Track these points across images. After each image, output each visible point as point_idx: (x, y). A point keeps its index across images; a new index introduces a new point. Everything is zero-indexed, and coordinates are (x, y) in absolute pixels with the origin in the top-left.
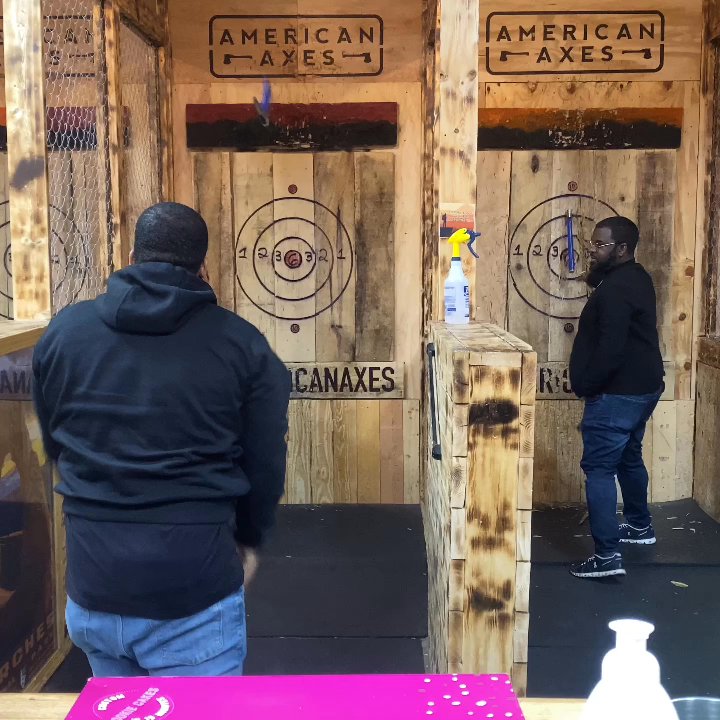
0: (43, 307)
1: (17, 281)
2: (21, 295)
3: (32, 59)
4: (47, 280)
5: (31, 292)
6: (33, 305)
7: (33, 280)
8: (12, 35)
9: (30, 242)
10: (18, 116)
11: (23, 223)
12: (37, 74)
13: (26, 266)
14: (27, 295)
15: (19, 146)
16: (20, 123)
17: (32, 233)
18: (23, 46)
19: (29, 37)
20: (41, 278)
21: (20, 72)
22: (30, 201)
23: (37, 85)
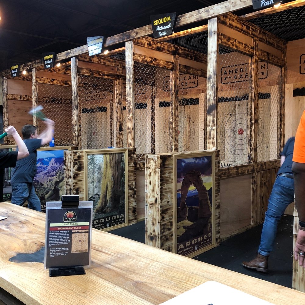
0: (214, 146)
1: (208, 139)
2: (209, 143)
3: (214, 77)
4: (215, 139)
5: (211, 142)
6: (211, 146)
7: (212, 139)
8: (209, 71)
9: (211, 128)
10: (210, 93)
11: (210, 123)
12: (215, 82)
13: (210, 135)
14: (210, 143)
15: (210, 101)
16: (210, 95)
17: (212, 126)
18: (212, 74)
19: (213, 71)
20: (213, 138)
21: (211, 81)
22: (212, 117)
23: (215, 85)
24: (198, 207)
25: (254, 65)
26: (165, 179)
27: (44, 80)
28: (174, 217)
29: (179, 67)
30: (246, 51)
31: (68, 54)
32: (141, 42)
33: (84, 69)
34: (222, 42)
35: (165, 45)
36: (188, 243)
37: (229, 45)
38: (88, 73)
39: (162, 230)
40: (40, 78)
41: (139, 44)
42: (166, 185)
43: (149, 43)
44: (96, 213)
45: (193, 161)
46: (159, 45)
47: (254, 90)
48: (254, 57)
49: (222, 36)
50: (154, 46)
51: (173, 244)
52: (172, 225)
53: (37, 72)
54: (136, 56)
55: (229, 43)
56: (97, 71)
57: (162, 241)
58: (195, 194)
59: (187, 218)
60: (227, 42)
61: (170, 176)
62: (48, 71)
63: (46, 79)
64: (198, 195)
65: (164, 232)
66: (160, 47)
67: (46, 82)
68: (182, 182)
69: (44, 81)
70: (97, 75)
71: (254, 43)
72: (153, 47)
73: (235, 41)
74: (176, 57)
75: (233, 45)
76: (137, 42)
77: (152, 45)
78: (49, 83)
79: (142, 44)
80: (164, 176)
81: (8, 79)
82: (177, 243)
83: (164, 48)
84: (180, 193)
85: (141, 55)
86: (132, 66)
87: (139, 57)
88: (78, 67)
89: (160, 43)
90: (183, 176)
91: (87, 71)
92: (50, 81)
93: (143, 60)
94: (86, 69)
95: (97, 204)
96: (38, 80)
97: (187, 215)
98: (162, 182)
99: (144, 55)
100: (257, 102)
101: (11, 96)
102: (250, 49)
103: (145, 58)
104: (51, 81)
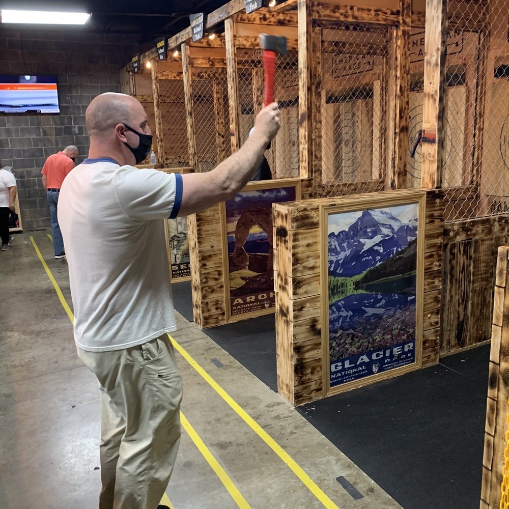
0: (306, 172)
1: (301, 162)
3: (304, 72)
4: (307, 162)
5: (304, 167)
8: (300, 63)
9: (303, 146)
11: (302, 139)
12: (305, 78)
13: (303, 156)
14: (302, 168)
15: (301, 108)
16: (301, 98)
17: (304, 143)
18: (302, 67)
19: (304, 63)
21: (302, 78)
22: (303, 130)
23: (305, 83)
24: (267, 254)
25: (400, 41)
26: (204, 218)
27: (168, 75)
28: (223, 265)
29: (322, 45)
30: (378, 20)
31: (177, 39)
32: (248, 18)
33: (200, 58)
34: (320, 16)
35: (292, 16)
36: (251, 298)
37: (338, 18)
38: (205, 64)
39: (202, 279)
40: (161, 73)
41: (244, 20)
42: (207, 226)
43: (262, 16)
44: (183, 255)
45: (257, 194)
46: (281, 17)
47: (399, 81)
48: (400, 28)
49: (321, 7)
50: (273, 20)
51: (223, 297)
52: (220, 274)
53: (156, 64)
54: (239, 40)
55: (337, 15)
56: (219, 59)
57: (204, 292)
58: (261, 238)
59: (247, 267)
60: (332, 14)
61: (214, 214)
62: (172, 61)
63: (170, 73)
64: (267, 239)
65: (206, 282)
66: (284, 20)
67: (170, 77)
68: (237, 222)
69: (167, 77)
70: (220, 65)
71: (401, 3)
72: (270, 22)
73: (352, 8)
74: (315, 30)
75: (346, 16)
76: (241, 18)
77: (269, 18)
78: (175, 78)
79: (249, 21)
80: (203, 214)
81: (136, 75)
82: (231, 296)
83: (291, 19)
84: (234, 236)
85: (248, 37)
86: (232, 56)
87: (246, 40)
88: (189, 57)
89: (283, 13)
90: (239, 214)
91: (204, 61)
92: (175, 75)
93: (252, 44)
94: (203, 58)
95: (183, 245)
96: (159, 75)
97: (248, 263)
98: (200, 222)
99: (254, 37)
100: (406, 99)
101: (141, 97)
102: (388, 15)
103: (256, 40)
104: (178, 75)
